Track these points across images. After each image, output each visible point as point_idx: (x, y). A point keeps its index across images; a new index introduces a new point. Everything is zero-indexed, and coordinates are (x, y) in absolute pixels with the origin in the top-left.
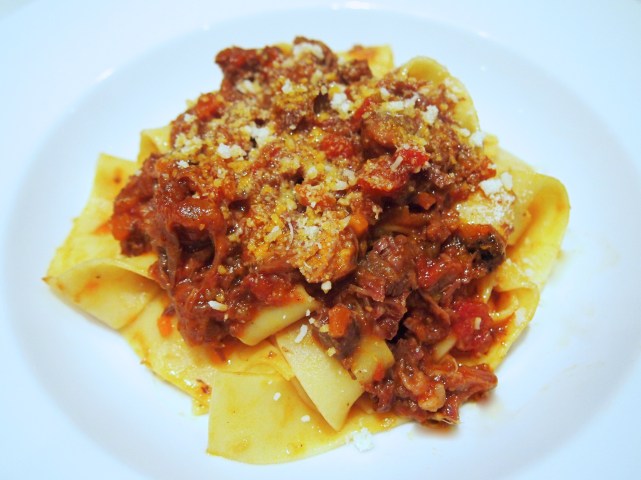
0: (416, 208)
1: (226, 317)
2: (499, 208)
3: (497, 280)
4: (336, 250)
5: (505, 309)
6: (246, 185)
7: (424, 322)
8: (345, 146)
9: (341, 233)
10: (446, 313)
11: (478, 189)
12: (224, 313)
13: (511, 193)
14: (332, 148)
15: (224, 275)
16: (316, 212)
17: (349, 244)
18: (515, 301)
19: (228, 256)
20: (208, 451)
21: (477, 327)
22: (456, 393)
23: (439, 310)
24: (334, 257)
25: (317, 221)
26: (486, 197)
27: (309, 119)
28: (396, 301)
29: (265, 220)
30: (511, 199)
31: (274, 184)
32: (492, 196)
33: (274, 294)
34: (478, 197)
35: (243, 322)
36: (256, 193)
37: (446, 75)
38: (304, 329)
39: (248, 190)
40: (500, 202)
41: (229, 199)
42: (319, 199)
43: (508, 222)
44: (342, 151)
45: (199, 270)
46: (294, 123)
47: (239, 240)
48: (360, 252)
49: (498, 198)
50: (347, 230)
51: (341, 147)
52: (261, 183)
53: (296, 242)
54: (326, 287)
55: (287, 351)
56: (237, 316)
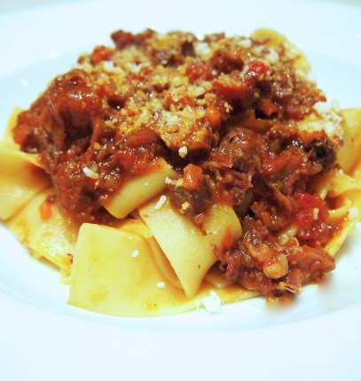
0: (261, 114)
1: (97, 183)
2: (330, 123)
3: (332, 185)
4: (193, 129)
5: (339, 207)
6: (123, 90)
7: (268, 210)
8: (204, 70)
9: (197, 120)
10: (287, 200)
11: (312, 111)
12: (96, 180)
13: (339, 114)
14: (194, 71)
15: (98, 151)
16: (179, 107)
17: (204, 129)
18: (348, 202)
19: (104, 137)
20: (68, 303)
21: (316, 217)
22: (298, 266)
23: (281, 197)
24: (191, 134)
25: (179, 112)
26: (319, 117)
27: (177, 58)
28: (243, 175)
29: (136, 110)
30: (340, 119)
31: (146, 91)
32: (324, 115)
33: (139, 162)
34: (313, 116)
35: (111, 190)
36: (131, 96)
37: (285, 40)
38: (163, 199)
39: (124, 92)
40: (331, 120)
41: (108, 96)
42: (181, 97)
43: (338, 134)
44: (202, 74)
45: (78, 154)
46: (165, 59)
47: (113, 127)
48: (213, 141)
49: (329, 117)
50: (203, 120)
51: (201, 71)
52: (136, 89)
53: (160, 121)
54: (183, 151)
55: (147, 216)
56: (106, 185)
